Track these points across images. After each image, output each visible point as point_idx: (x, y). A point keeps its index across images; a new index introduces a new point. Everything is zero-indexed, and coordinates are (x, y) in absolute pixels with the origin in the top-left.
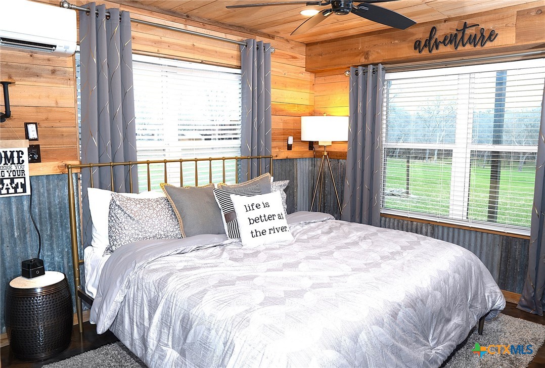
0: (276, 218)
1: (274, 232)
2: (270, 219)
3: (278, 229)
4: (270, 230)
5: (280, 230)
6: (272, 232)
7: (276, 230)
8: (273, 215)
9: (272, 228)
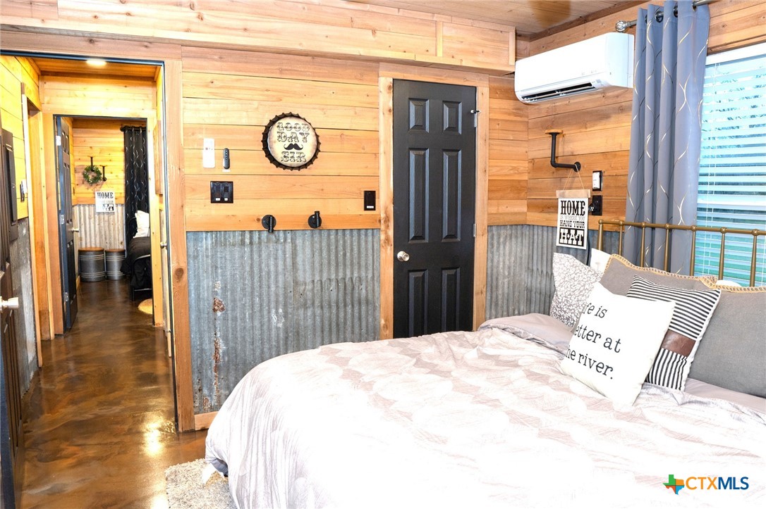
0: (600, 342)
1: (585, 365)
2: (589, 337)
3: (592, 362)
4: (581, 355)
5: (594, 367)
6: (583, 361)
7: (588, 360)
8: (597, 334)
9: (585, 355)
